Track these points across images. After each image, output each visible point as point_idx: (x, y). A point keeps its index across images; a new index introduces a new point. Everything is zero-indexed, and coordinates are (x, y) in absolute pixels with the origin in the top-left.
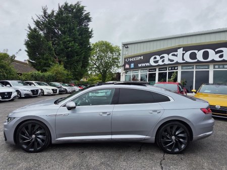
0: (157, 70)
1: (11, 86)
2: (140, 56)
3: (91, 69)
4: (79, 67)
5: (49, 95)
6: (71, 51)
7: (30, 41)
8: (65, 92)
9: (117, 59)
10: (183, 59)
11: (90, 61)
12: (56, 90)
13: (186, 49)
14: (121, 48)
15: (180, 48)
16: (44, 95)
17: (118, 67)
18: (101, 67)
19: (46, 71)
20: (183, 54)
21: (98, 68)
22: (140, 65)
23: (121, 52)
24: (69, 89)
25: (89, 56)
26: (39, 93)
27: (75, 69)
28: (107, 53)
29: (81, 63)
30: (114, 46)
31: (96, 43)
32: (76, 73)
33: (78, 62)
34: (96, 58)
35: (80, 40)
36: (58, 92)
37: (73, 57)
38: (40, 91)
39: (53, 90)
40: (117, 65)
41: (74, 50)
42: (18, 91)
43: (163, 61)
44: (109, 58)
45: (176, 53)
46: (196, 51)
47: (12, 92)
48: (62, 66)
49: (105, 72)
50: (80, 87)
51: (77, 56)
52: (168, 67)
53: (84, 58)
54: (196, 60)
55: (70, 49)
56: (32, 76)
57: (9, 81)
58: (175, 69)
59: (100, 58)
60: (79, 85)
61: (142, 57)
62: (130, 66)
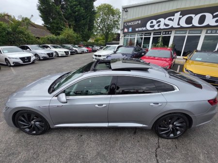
0: (152, 34)
1: (30, 50)
2: (138, 20)
3: (96, 31)
4: (86, 30)
5: (62, 56)
6: (78, 15)
7: (42, 6)
8: (76, 53)
9: (117, 21)
10: (179, 24)
11: (95, 24)
12: (68, 52)
13: (183, 13)
14: (121, 11)
15: (177, 12)
16: (58, 56)
17: (118, 29)
18: (104, 29)
19: (59, 34)
20: (180, 18)
21: (102, 29)
22: (137, 30)
23: (121, 14)
24: (79, 50)
25: (94, 20)
26: (54, 55)
27: (83, 32)
28: (109, 15)
29: (87, 25)
30: (115, 9)
31: (100, 6)
32: (84, 35)
33: (84, 25)
34: (100, 21)
35: (85, 3)
36: (69, 53)
37: (80, 20)
38: (54, 54)
39: (65, 52)
40: (117, 27)
41: (81, 14)
42: (36, 55)
43: (159, 26)
44: (111, 21)
45: (172, 18)
46: (193, 16)
47: (30, 57)
48: (72, 30)
49: (107, 34)
50: (88, 47)
51: (83, 20)
52: (162, 31)
53: (90, 21)
54: (191, 25)
55: (77, 13)
56: (48, 39)
57: (29, 46)
58: (168, 34)
59: (103, 21)
60: (87, 46)
61: (140, 21)
62: (128, 30)
